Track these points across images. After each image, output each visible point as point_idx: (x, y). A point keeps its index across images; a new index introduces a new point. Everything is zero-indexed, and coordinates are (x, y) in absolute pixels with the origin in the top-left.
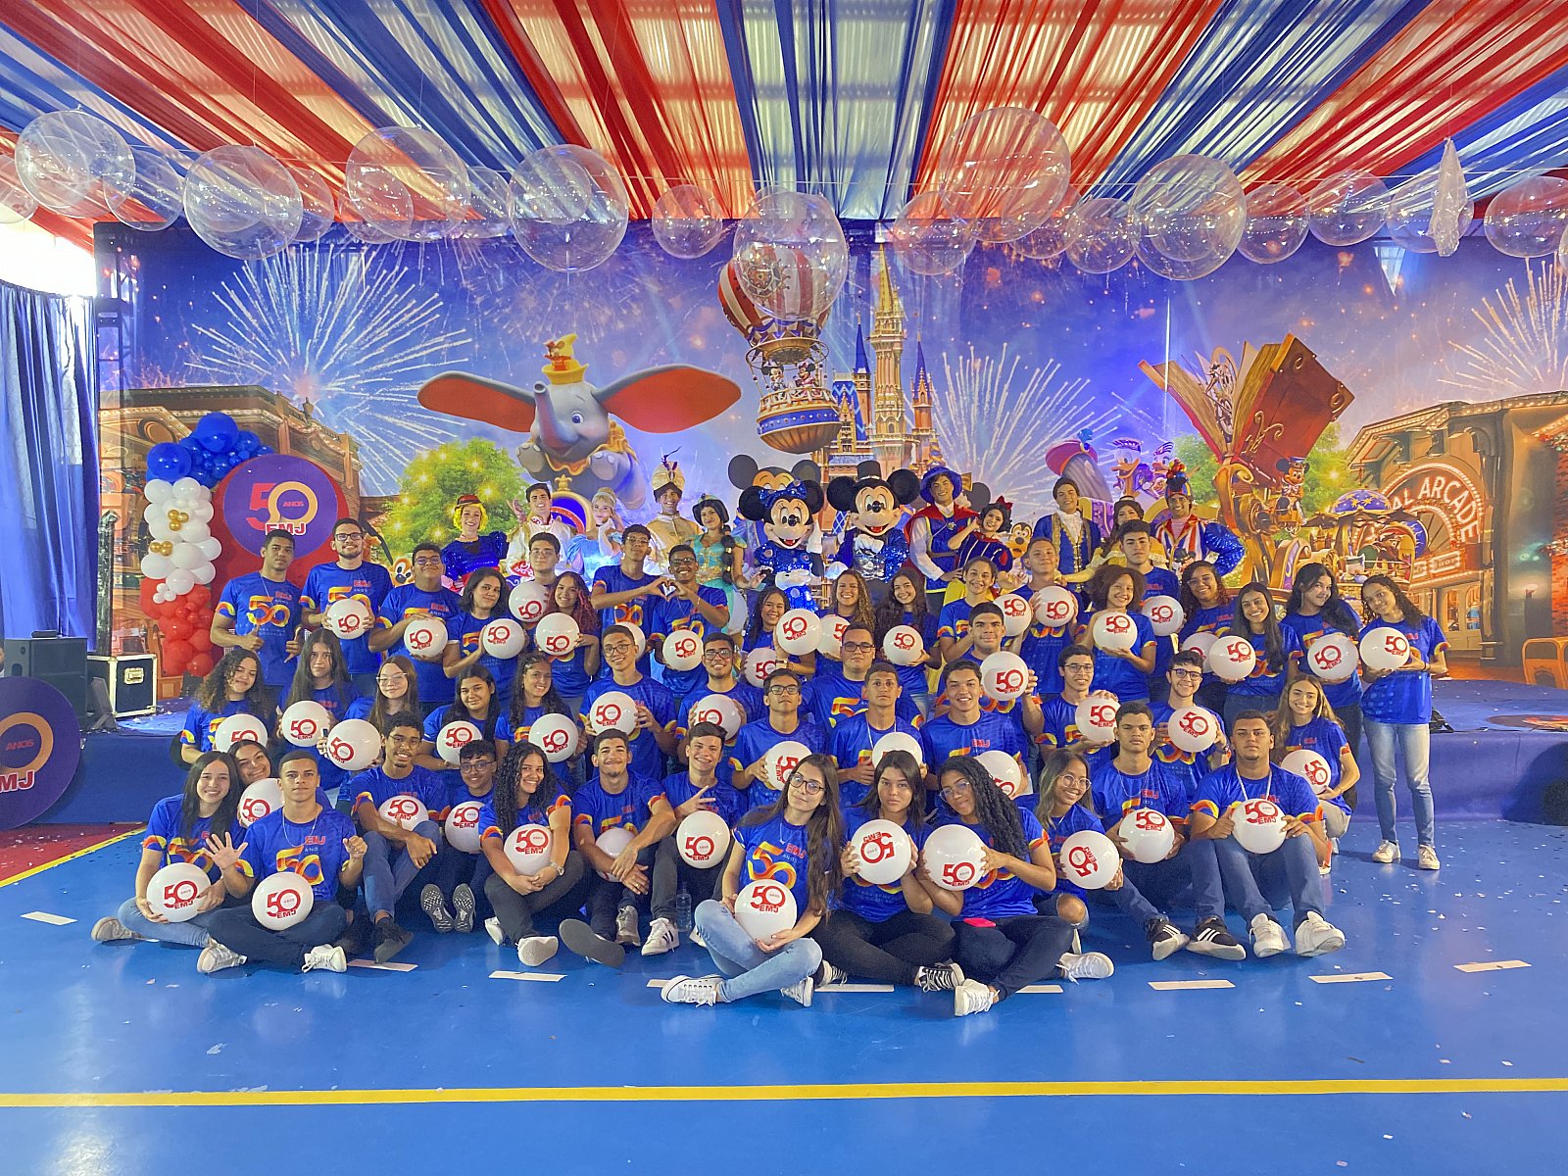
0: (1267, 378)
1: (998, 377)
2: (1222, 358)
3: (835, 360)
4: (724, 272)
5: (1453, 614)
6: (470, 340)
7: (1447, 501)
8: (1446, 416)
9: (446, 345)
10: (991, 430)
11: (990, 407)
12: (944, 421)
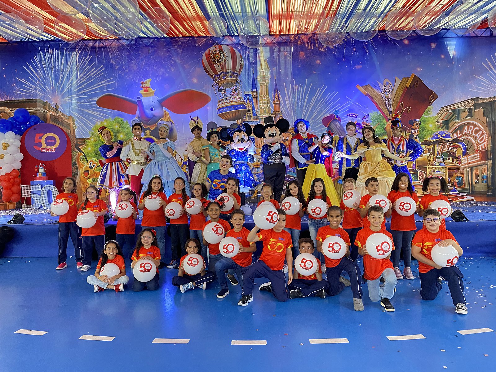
0: (404, 90)
1: (304, 91)
2: (387, 83)
3: (245, 87)
4: (204, 55)
5: (477, 177)
6: (114, 82)
7: (474, 135)
8: (473, 103)
9: (106, 84)
10: (302, 111)
11: (301, 103)
12: (285, 108)
